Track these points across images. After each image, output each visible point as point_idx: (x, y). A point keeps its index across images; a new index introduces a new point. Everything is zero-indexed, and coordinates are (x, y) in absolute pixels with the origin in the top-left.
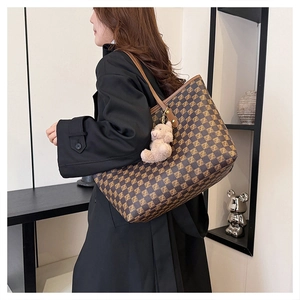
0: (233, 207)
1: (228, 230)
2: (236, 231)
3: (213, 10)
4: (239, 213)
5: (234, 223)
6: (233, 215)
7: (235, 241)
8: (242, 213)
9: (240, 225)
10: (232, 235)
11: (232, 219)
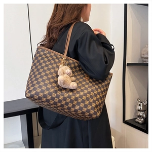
0: (139, 108)
1: (136, 120)
2: (141, 121)
6: (139, 112)
7: (140, 126)
8: (144, 111)
9: (143, 117)
10: (138, 123)
11: (139, 114)
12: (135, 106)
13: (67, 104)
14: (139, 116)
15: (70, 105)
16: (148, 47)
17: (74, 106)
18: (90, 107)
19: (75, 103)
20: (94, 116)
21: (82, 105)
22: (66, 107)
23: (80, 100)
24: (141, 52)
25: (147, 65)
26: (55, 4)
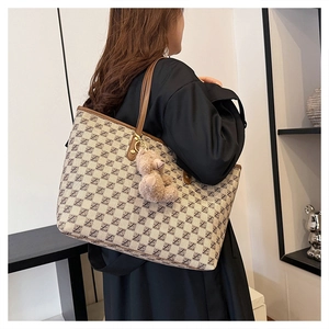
0: (313, 225)
1: (309, 253)
2: (319, 253)
5: (316, 244)
6: (314, 235)
10: (314, 259)
11: (313, 240)
12: (305, 223)
14: (314, 243)
16: (320, 93)
24: (306, 106)
25: (318, 131)
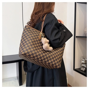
1: (81, 69)
3: (75, 3)
4: (85, 64)
5: (83, 67)
9: (85, 68)
12: (81, 61)
13: (44, 59)
15: (46, 60)
17: (48, 61)
18: (56, 62)
19: (49, 59)
20: (58, 67)
21: (52, 60)
22: (44, 61)
23: (51, 57)
25: (86, 37)
26: (35, 3)
